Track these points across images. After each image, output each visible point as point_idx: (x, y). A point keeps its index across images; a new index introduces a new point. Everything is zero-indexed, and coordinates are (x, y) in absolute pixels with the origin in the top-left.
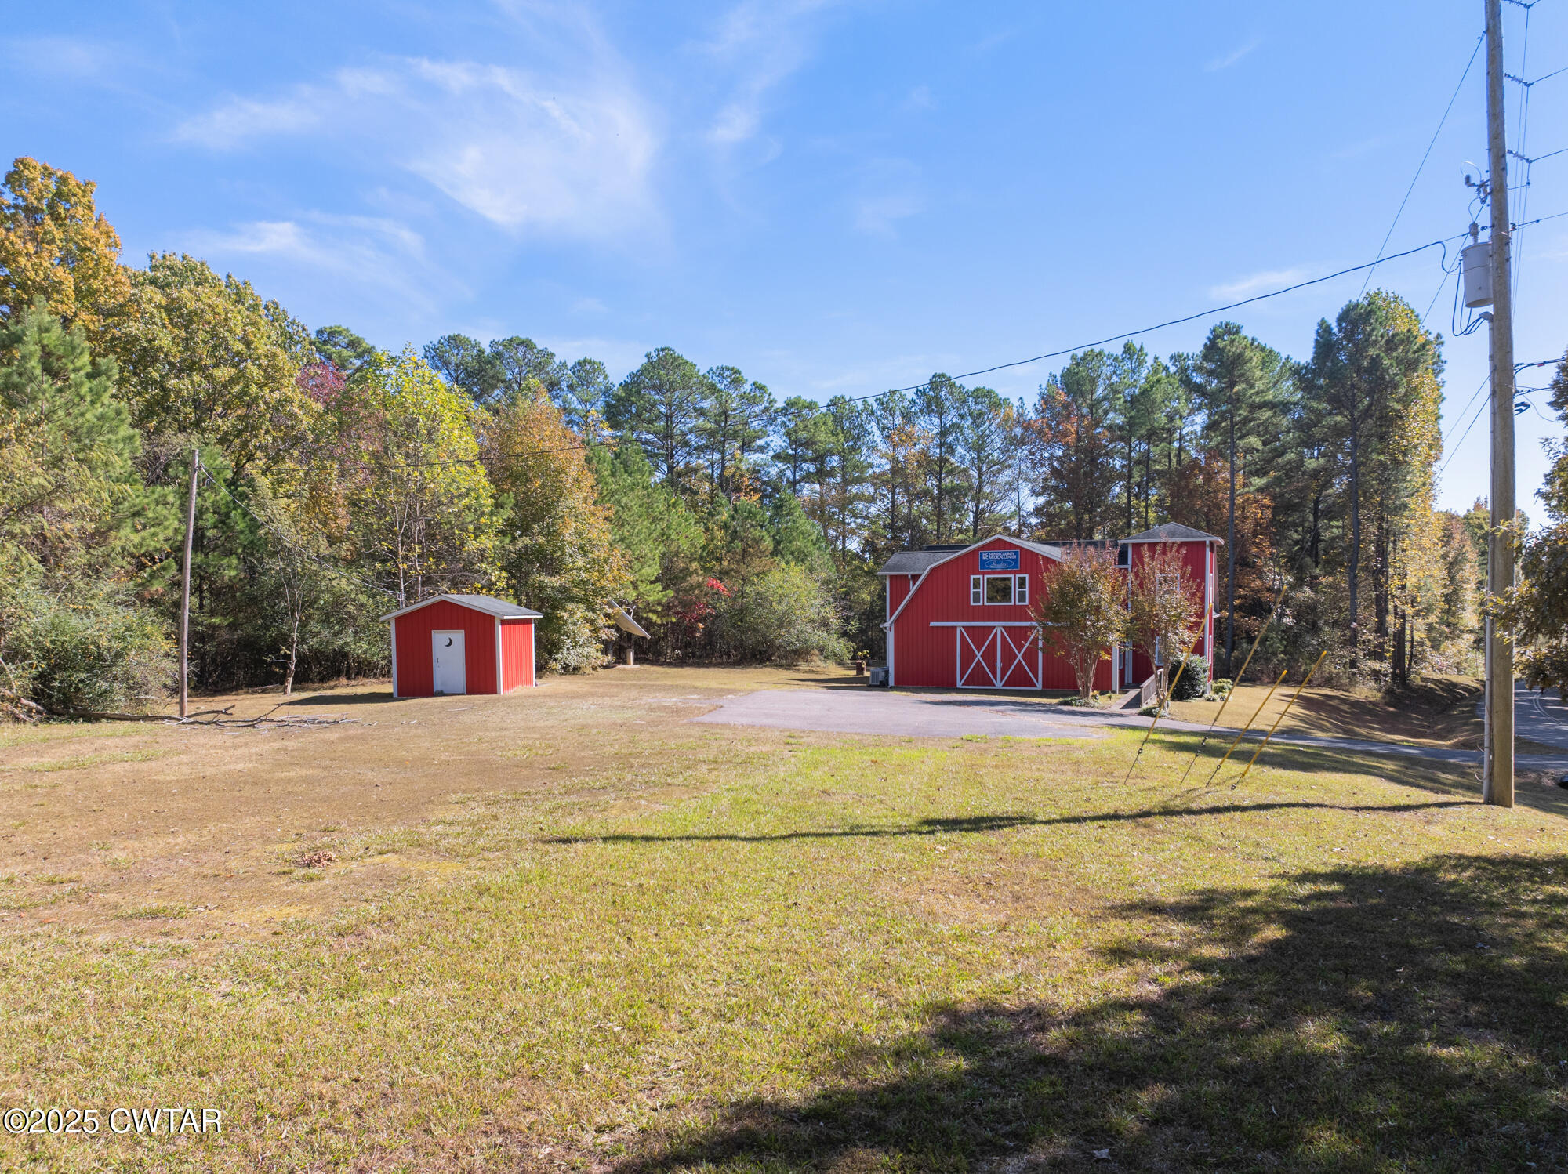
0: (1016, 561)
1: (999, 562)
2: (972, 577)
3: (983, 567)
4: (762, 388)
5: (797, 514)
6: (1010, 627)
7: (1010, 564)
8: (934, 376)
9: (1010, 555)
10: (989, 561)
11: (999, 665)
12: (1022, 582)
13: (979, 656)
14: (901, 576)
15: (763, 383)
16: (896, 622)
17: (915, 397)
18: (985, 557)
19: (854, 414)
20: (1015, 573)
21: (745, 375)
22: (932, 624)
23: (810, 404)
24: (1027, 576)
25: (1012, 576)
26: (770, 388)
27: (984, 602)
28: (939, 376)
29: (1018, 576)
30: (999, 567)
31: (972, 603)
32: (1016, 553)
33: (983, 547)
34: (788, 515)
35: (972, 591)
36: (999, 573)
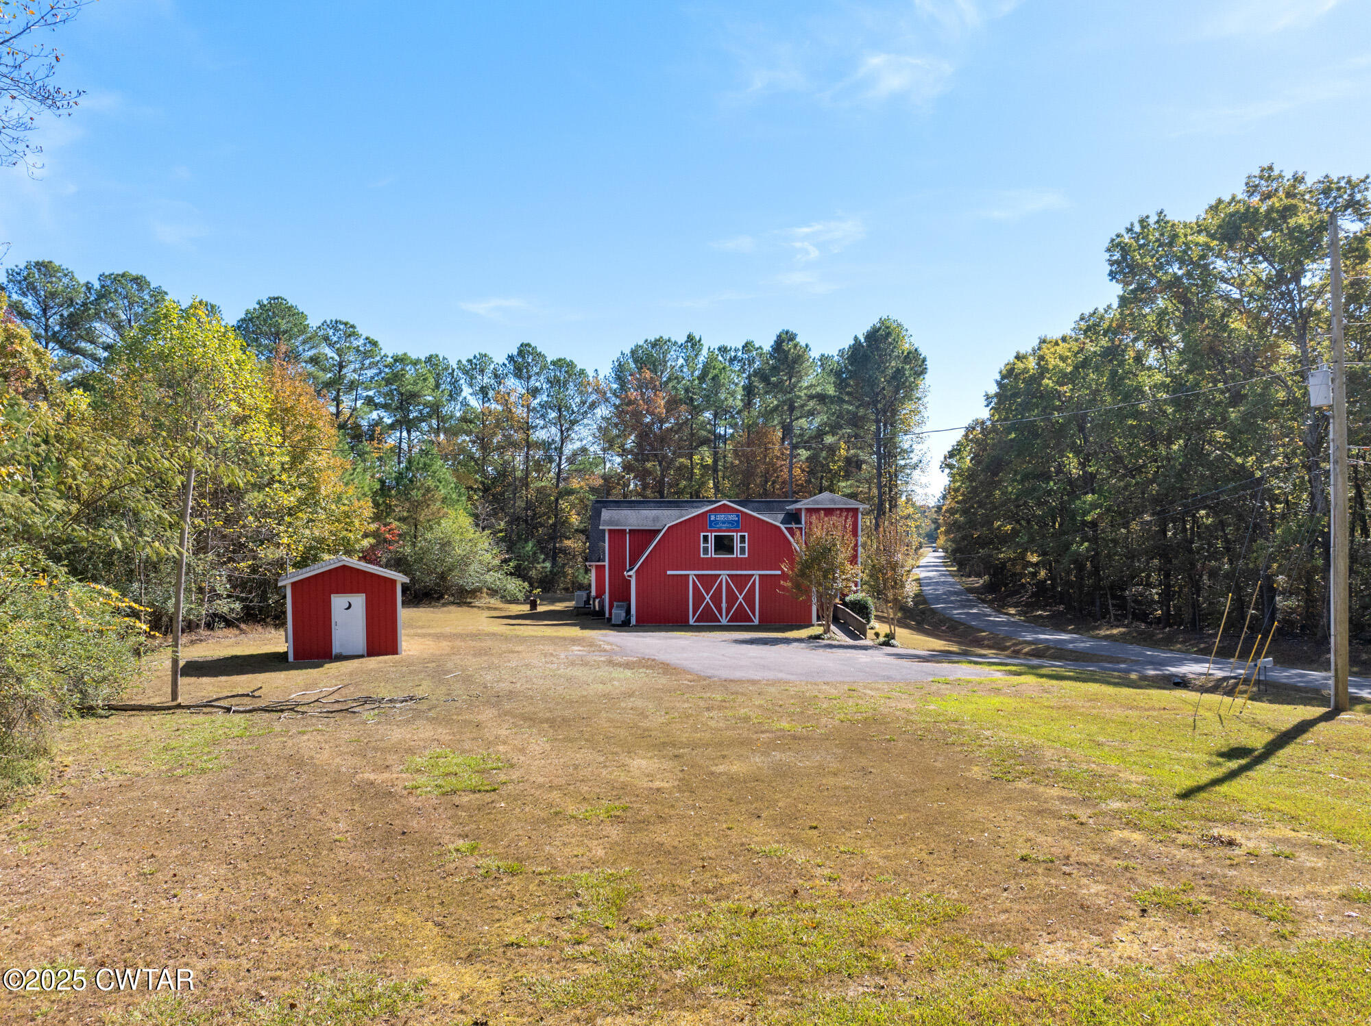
0: (737, 522)
1: (724, 523)
2: (702, 534)
3: (711, 526)
4: (375, 344)
6: (733, 575)
7: (733, 524)
8: (522, 345)
9: (733, 517)
10: (716, 522)
11: (724, 605)
12: (743, 539)
14: (618, 530)
15: (373, 339)
18: (713, 518)
20: (737, 531)
21: (359, 330)
22: (669, 573)
24: (746, 534)
25: (735, 534)
27: (712, 554)
29: (739, 534)
30: (724, 526)
31: (702, 556)
32: (738, 516)
33: (711, 511)
35: (702, 545)
36: (724, 531)
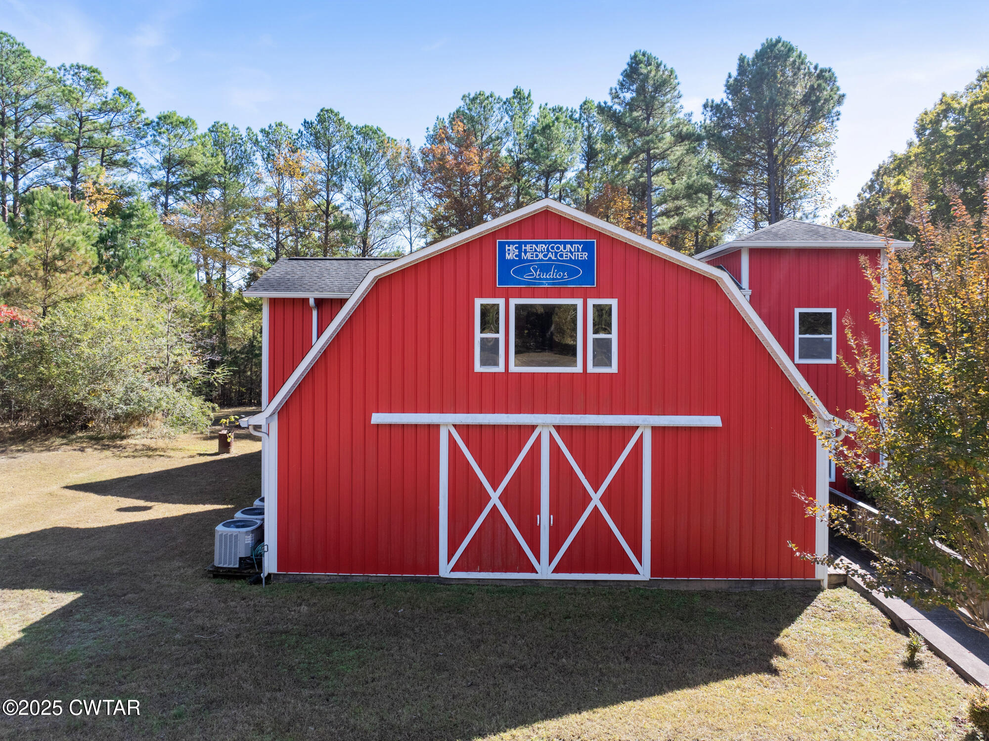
0: (587, 265)
1: (545, 267)
2: (478, 302)
3: (505, 278)
4: (128, 96)
5: (151, 227)
6: (571, 428)
7: (572, 272)
8: (322, 110)
9: (573, 251)
10: (522, 265)
11: (545, 519)
12: (602, 320)
13: (495, 497)
14: (294, 300)
15: (129, 90)
16: (283, 412)
17: (302, 129)
18: (511, 253)
19: (237, 143)
20: (585, 295)
21: (105, 77)
22: (378, 418)
23: (187, 120)
24: (614, 303)
25: (579, 302)
26: (138, 96)
27: (508, 362)
28: (327, 111)
29: (591, 302)
30: (547, 279)
31: (478, 368)
32: (587, 247)
33: (506, 231)
34: (138, 226)
35: (478, 336)
36: (546, 294)
